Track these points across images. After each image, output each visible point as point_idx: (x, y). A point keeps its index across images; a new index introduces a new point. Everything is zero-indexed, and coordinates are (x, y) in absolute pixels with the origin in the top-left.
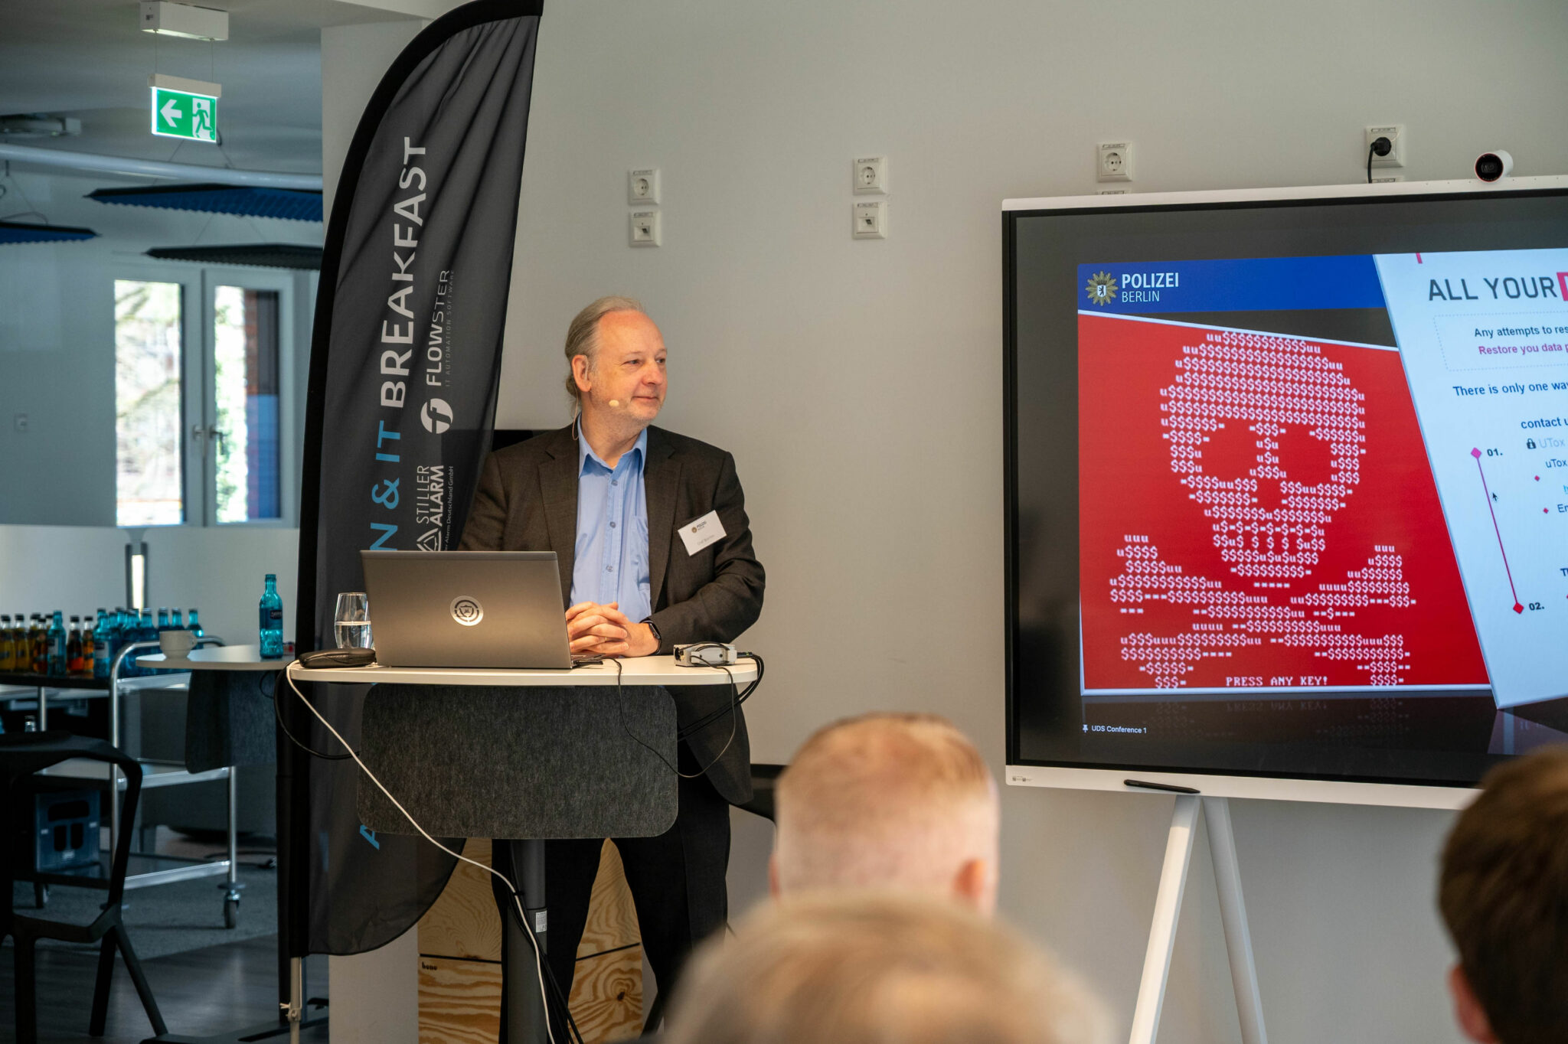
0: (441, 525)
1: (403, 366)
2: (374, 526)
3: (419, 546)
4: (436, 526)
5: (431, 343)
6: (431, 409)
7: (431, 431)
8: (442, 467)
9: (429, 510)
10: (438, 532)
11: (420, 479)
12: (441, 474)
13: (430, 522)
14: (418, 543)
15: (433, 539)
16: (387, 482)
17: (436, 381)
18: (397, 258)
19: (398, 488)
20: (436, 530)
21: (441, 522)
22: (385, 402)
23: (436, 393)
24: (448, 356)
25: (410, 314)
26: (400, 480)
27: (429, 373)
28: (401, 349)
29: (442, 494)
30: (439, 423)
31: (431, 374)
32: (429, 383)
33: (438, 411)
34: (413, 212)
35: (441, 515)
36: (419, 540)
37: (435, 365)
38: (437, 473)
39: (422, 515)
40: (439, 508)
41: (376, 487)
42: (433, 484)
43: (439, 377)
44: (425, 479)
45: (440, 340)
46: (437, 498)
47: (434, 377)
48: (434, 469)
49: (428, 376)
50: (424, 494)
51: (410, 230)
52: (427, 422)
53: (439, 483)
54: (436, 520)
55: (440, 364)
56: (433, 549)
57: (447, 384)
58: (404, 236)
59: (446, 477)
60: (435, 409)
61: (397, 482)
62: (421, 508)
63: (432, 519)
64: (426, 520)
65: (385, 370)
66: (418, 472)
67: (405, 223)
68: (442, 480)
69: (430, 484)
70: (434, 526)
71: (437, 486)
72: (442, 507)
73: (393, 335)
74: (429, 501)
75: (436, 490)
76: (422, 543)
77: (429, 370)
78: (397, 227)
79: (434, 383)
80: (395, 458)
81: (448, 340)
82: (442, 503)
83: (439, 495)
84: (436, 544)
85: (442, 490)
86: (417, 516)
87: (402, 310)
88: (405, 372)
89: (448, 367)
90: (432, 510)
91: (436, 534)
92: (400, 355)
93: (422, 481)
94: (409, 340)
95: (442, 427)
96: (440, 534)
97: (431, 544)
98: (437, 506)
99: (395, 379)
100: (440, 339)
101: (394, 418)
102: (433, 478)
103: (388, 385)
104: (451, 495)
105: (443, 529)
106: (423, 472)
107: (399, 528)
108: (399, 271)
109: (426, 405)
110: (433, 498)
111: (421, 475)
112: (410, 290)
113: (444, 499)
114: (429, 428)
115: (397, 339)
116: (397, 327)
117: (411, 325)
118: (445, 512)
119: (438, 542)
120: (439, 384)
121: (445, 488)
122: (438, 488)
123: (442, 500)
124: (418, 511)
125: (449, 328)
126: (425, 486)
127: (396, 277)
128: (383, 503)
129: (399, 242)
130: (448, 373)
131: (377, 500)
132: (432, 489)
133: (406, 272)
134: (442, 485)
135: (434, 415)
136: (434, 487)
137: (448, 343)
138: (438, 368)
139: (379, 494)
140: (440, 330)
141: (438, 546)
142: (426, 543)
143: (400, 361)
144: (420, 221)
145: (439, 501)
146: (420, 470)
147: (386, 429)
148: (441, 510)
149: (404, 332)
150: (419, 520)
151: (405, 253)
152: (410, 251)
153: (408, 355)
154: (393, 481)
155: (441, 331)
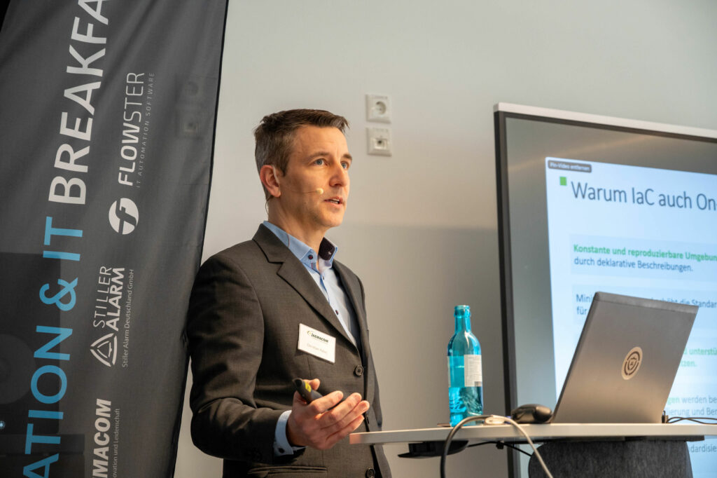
0: (117, 329)
1: (78, 162)
2: (40, 329)
3: (92, 351)
4: (111, 330)
5: (124, 141)
6: (120, 209)
7: (118, 231)
8: (123, 269)
9: (106, 314)
10: (113, 337)
11: (102, 281)
12: (121, 276)
13: (106, 326)
14: (92, 348)
15: (108, 344)
16: (61, 282)
17: (128, 181)
18: (72, 51)
19: (75, 289)
20: (111, 335)
21: (117, 326)
22: (53, 197)
23: (126, 192)
24: (142, 157)
25: (91, 110)
26: (79, 282)
27: (122, 171)
28: (76, 144)
29: (120, 297)
30: (126, 223)
31: (124, 173)
32: (120, 181)
33: (127, 212)
34: (95, 9)
35: (118, 319)
36: (93, 345)
37: (129, 164)
38: (117, 276)
39: (99, 319)
40: (116, 312)
41: (46, 287)
42: (114, 286)
43: (131, 177)
44: (107, 281)
45: (136, 140)
46: (115, 301)
47: (126, 176)
48: (116, 271)
49: (120, 174)
50: (103, 296)
51: (90, 27)
52: (114, 221)
53: (118, 286)
54: (112, 324)
55: (134, 164)
56: (107, 355)
57: (138, 184)
58: (82, 31)
59: (125, 280)
60: (124, 209)
61: (75, 282)
62: (100, 311)
63: (108, 323)
64: (102, 323)
65: (59, 164)
66: (101, 273)
67: (86, 18)
68: (121, 283)
69: (110, 286)
70: (109, 330)
71: (117, 289)
72: (119, 311)
73: (73, 128)
74: (108, 305)
75: (115, 292)
76: (95, 348)
77: (121, 169)
78: (77, 20)
79: (125, 182)
80: (76, 257)
81: (145, 140)
82: (119, 307)
83: (117, 299)
84: (110, 350)
85: (120, 293)
86: (95, 319)
87: (86, 104)
88: (84, 169)
89: (141, 168)
90: (109, 314)
91: (111, 340)
92: (75, 151)
93: (104, 283)
94: (87, 136)
95: (128, 228)
96: (115, 339)
97: (105, 349)
98: (115, 310)
99: (69, 175)
100: (137, 138)
101: (67, 215)
102: (114, 280)
103: (58, 180)
104: (130, 299)
105: (120, 335)
106: (105, 273)
107: (73, 332)
108: (80, 66)
109: (114, 205)
110: (111, 301)
111: (103, 276)
112: (97, 85)
113: (122, 302)
114: (117, 229)
115: (75, 133)
116: (78, 121)
117: (90, 121)
118: (123, 317)
119: (113, 348)
120: (131, 184)
121: (124, 291)
122: (116, 291)
123: (119, 304)
124: (96, 314)
125: (146, 129)
126: (105, 288)
127: (70, 70)
128: (55, 304)
129: (75, 36)
130: (140, 174)
131: (48, 301)
132: (112, 292)
133: (91, 66)
134: (121, 288)
135: (122, 215)
136: (114, 290)
137: (144, 143)
138: (131, 168)
139: (49, 294)
140: (137, 129)
141: (112, 353)
142: (100, 349)
143: (74, 156)
144: (105, 21)
145: (116, 305)
146: (103, 270)
147: (54, 225)
148: (118, 314)
149: (82, 128)
150: (96, 324)
151: (86, 50)
152: (95, 48)
153: (85, 151)
154: (69, 282)
155: (138, 131)
